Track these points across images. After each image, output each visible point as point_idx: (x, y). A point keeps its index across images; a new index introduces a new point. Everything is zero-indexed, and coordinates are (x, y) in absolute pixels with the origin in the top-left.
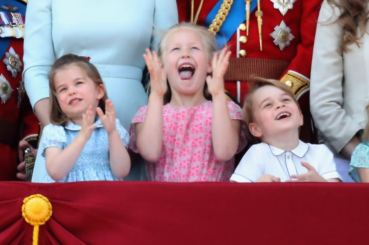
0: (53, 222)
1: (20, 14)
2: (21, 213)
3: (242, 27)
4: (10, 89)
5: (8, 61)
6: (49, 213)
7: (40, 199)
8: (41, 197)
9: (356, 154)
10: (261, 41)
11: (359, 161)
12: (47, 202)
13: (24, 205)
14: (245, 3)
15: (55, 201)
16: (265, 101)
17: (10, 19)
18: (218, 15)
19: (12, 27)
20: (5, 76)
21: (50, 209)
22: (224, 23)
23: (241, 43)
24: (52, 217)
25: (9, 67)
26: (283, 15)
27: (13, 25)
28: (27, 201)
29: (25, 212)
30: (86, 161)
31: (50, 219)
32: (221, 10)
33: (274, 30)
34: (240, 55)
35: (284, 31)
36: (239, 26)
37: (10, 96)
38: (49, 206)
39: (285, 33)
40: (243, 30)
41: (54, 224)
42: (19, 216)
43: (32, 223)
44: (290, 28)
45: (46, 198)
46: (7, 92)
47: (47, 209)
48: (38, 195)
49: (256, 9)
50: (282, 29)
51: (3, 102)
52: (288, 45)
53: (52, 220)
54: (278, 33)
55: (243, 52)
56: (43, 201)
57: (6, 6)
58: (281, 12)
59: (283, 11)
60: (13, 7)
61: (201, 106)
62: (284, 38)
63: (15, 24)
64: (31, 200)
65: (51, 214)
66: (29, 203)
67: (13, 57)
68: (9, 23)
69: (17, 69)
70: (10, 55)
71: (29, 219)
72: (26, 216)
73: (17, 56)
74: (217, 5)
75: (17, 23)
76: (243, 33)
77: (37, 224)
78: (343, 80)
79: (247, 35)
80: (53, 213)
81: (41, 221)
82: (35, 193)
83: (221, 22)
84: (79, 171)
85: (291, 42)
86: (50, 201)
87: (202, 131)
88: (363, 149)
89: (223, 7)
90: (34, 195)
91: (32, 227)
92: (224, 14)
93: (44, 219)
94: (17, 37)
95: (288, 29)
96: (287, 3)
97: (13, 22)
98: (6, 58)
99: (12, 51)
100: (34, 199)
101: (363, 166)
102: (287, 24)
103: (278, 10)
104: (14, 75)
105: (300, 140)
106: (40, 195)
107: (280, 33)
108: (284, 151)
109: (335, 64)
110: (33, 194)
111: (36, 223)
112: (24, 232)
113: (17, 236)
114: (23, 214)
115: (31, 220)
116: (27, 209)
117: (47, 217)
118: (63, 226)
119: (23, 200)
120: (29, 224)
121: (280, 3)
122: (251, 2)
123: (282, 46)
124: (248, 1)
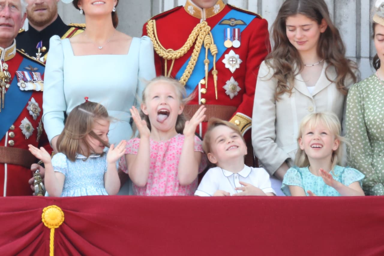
0: (66, 226)
1: (39, 73)
2: (41, 219)
3: (203, 82)
4: (32, 129)
5: (30, 108)
6: (62, 219)
7: (55, 209)
8: (56, 208)
9: (288, 175)
10: (216, 92)
11: (290, 181)
12: (61, 211)
13: (43, 213)
14: (204, 65)
15: (66, 210)
16: (219, 137)
17: (32, 77)
18: (184, 73)
19: (33, 83)
20: (28, 118)
21: (62, 216)
22: (189, 79)
23: (202, 94)
24: (64, 222)
25: (31, 113)
26: (233, 73)
27: (34, 81)
28: (46, 211)
29: (44, 218)
30: (88, 181)
31: (62, 224)
32: (187, 70)
34: (201, 102)
35: (233, 84)
36: (200, 81)
37: (32, 134)
38: (62, 214)
39: (234, 86)
40: (203, 84)
42: (40, 221)
43: (49, 227)
44: (238, 82)
45: (59, 208)
46: (29, 131)
47: (61, 217)
48: (54, 206)
49: (212, 69)
50: (231, 83)
51: (27, 138)
53: (64, 224)
54: (229, 86)
55: (203, 100)
56: (58, 210)
57: (29, 67)
58: (231, 71)
59: (233, 70)
60: (34, 68)
61: (173, 139)
63: (35, 80)
64: (49, 210)
65: (63, 220)
66: (47, 212)
67: (34, 105)
68: (31, 80)
69: (37, 114)
70: (32, 103)
71: (47, 224)
72: (45, 221)
73: (37, 104)
75: (37, 80)
76: (203, 86)
77: (53, 228)
78: (276, 121)
79: (206, 88)
80: (65, 219)
81: (56, 225)
83: (187, 79)
84: (83, 188)
85: (238, 92)
86: (63, 210)
87: (174, 159)
88: (293, 171)
89: (190, 63)
90: (51, 206)
91: (49, 230)
92: (189, 73)
93: (58, 224)
94: (37, 90)
95: (236, 83)
96: (235, 64)
97: (34, 79)
98: (28, 106)
99: (33, 100)
100: (51, 209)
101: (292, 184)
102: (236, 79)
103: (228, 69)
104: (35, 118)
105: (245, 165)
106: (55, 206)
107: (231, 86)
108: (232, 173)
109: (270, 110)
111: (52, 227)
112: (43, 233)
113: (38, 236)
114: (43, 220)
115: (49, 224)
116: (46, 216)
117: (61, 222)
118: (72, 228)
119: (43, 209)
120: (47, 228)
121: (230, 64)
122: (209, 64)
123: (232, 96)
124: (206, 63)
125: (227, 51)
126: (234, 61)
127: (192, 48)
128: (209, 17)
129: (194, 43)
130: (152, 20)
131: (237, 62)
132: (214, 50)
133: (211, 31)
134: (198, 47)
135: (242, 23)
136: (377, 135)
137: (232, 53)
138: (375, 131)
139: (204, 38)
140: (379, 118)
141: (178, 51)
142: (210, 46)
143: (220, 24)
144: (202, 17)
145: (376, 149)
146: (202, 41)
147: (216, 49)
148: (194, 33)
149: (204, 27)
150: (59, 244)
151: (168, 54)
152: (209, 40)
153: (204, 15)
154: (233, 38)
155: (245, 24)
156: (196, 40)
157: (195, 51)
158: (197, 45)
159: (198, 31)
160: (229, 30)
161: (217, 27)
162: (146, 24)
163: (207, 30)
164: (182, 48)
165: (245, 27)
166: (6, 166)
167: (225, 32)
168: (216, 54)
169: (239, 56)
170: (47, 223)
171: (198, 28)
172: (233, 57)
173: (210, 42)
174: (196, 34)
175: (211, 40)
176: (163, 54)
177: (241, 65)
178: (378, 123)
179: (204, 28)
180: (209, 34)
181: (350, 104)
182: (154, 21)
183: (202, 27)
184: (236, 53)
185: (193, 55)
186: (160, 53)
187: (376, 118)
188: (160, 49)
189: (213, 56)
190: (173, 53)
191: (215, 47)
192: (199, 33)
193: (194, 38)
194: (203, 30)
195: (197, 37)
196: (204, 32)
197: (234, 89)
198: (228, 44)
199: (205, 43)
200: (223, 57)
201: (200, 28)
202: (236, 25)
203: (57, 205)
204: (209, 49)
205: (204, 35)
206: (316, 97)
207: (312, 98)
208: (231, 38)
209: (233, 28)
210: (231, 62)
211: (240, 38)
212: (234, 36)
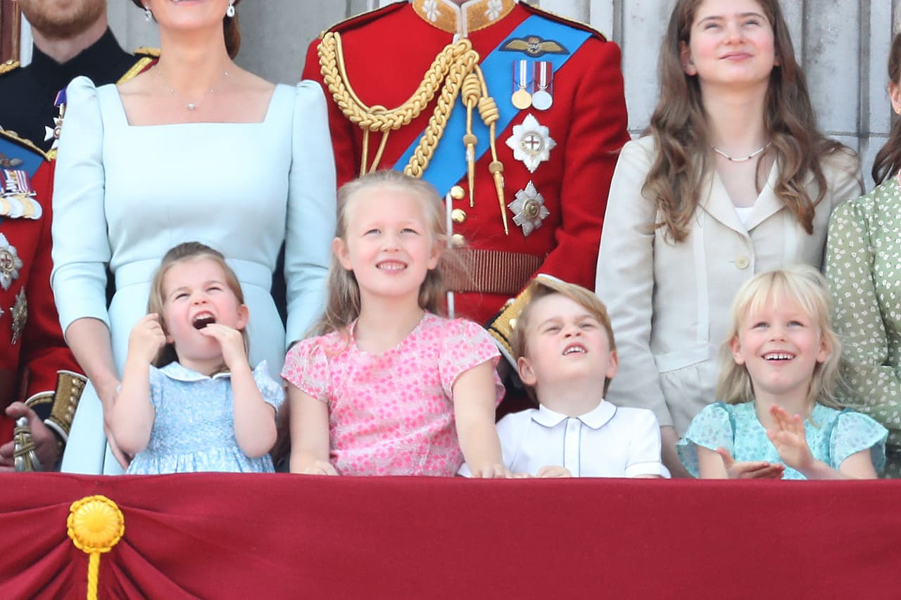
1: (22, 172)
2: (67, 529)
3: (457, 192)
6: (118, 531)
7: (103, 505)
8: (104, 502)
10: (504, 217)
12: (115, 510)
13: (71, 515)
14: (464, 148)
15: (129, 508)
18: (409, 166)
21: (119, 524)
23: (455, 223)
24: (124, 538)
26: (532, 172)
28: (77, 509)
29: (73, 528)
31: (119, 542)
32: (415, 157)
33: (516, 198)
34: (455, 247)
35: (533, 200)
36: (449, 190)
38: (119, 517)
39: (534, 205)
40: (457, 198)
41: (128, 551)
42: (64, 536)
43: (86, 550)
44: (543, 195)
45: (112, 503)
47: (116, 524)
48: (97, 497)
50: (528, 197)
52: (538, 227)
53: (125, 544)
54: (522, 203)
55: (459, 240)
56: (108, 508)
58: (528, 166)
59: (532, 165)
60: (11, 159)
62: (533, 214)
63: (10, 191)
64: (85, 507)
65: (122, 533)
66: (80, 511)
67: (4, 251)
69: (10, 273)
71: (81, 542)
72: (76, 535)
73: (12, 249)
75: (14, 190)
76: (458, 203)
77: (96, 552)
79: (466, 209)
80: (125, 530)
81: (104, 546)
82: (93, 494)
85: (543, 221)
86: (120, 508)
90: (91, 498)
91: (86, 557)
92: (420, 165)
93: (110, 542)
94: (14, 216)
95: (539, 198)
96: (538, 150)
99: (2, 240)
100: (90, 505)
103: (521, 162)
104: (5, 285)
106: (102, 497)
107: (527, 203)
110: (88, 496)
111: (94, 549)
112: (70, 567)
113: (57, 574)
114: (70, 533)
115: (86, 542)
116: (77, 522)
117: (115, 537)
118: (143, 555)
119: (70, 505)
120: (81, 551)
121: (525, 149)
123: (527, 228)
124: (470, 143)
125: (520, 117)
126: (537, 142)
127: (432, 104)
128: (475, 30)
129: (438, 93)
130: (331, 34)
131: (542, 145)
132: (489, 111)
133: (479, 63)
134: (447, 103)
135: (558, 49)
137: (530, 121)
138: (898, 317)
139: (463, 81)
141: (396, 111)
142: (478, 103)
143: (502, 49)
144: (458, 29)
146: (456, 88)
147: (495, 111)
148: (438, 69)
149: (463, 53)
150: (111, 592)
151: (372, 117)
152: (473, 86)
153: (462, 24)
154: (534, 86)
155: (564, 51)
156: (443, 84)
158: (443, 99)
159: (448, 63)
160: (523, 65)
161: (495, 55)
162: (318, 41)
163: (471, 60)
164: (408, 104)
165: (564, 58)
167: (514, 69)
168: (496, 121)
169: (549, 128)
170: (80, 539)
171: (448, 57)
172: (533, 134)
174: (443, 72)
175: (481, 86)
176: (360, 116)
177: (552, 152)
179: (463, 56)
180: (474, 71)
181: (836, 250)
182: (337, 34)
183: (459, 51)
184: (541, 123)
185: (433, 121)
186: (352, 115)
187: (897, 284)
188: (354, 104)
189: (488, 127)
190: (384, 115)
191: (493, 104)
192: (449, 68)
193: (438, 80)
194: (459, 62)
195: (445, 77)
196: (463, 67)
198: (521, 100)
199: (465, 93)
200: (509, 133)
201: (453, 56)
202: (542, 53)
203: (105, 496)
204: (476, 109)
205: (463, 73)
206: (756, 234)
207: (746, 235)
208: (529, 84)
209: (534, 60)
210: (529, 146)
211: (553, 88)
212: (537, 81)
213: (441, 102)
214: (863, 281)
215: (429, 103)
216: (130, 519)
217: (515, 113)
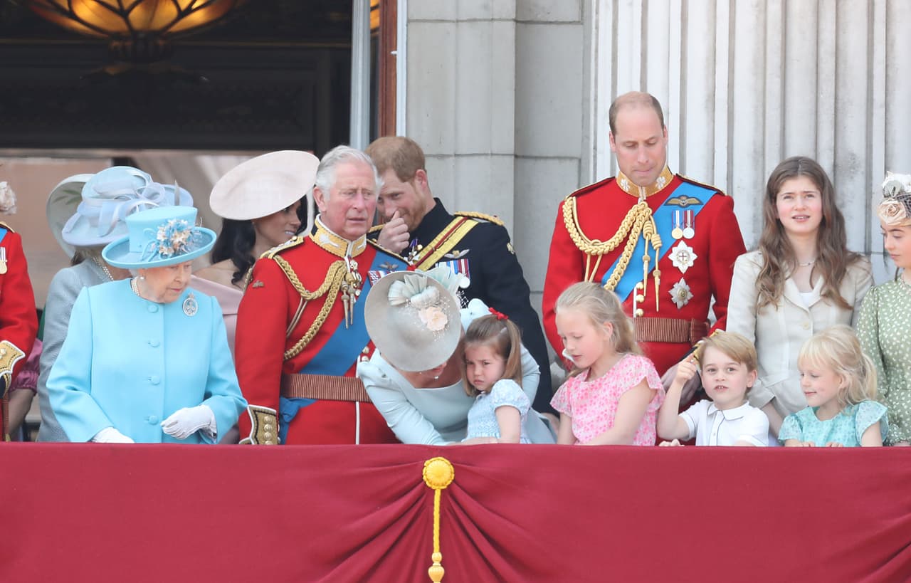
0: (455, 486)
2: (423, 476)
3: (640, 286)
6: (451, 477)
7: (442, 462)
8: (443, 460)
10: (657, 301)
12: (449, 465)
13: (425, 468)
14: (643, 263)
15: (457, 465)
18: (613, 274)
21: (451, 473)
23: (638, 303)
24: (454, 481)
26: (683, 273)
28: (428, 465)
29: (426, 475)
31: (451, 483)
32: (616, 268)
33: (673, 287)
34: (638, 316)
35: (684, 289)
36: (636, 285)
38: (451, 469)
39: (684, 291)
40: (640, 289)
42: (421, 480)
43: (433, 487)
44: (690, 286)
45: (447, 461)
48: (439, 458)
49: (654, 269)
52: (686, 304)
53: (455, 484)
54: (677, 291)
55: (640, 312)
56: (445, 464)
58: (681, 270)
59: (683, 269)
64: (432, 464)
65: (453, 478)
66: (430, 466)
71: (430, 483)
72: (427, 479)
74: (614, 265)
76: (640, 292)
77: (439, 488)
79: (645, 292)
80: (455, 477)
81: (443, 485)
82: (437, 456)
83: (616, 282)
85: (689, 301)
86: (452, 464)
89: (621, 261)
90: (436, 458)
91: (433, 491)
92: (619, 273)
93: (446, 483)
95: (687, 288)
96: (687, 260)
100: (435, 462)
102: (687, 282)
103: (677, 268)
107: (679, 291)
110: (434, 457)
111: (437, 487)
112: (425, 496)
113: (417, 501)
114: (424, 478)
115: (433, 483)
116: (428, 472)
117: (449, 480)
118: (464, 490)
119: (425, 463)
120: (430, 488)
121: (679, 260)
122: (649, 262)
123: (680, 305)
124: (646, 260)
125: (676, 243)
126: (686, 256)
127: (626, 239)
128: (650, 195)
129: (629, 233)
130: (571, 198)
131: (689, 258)
132: (657, 241)
133: (652, 215)
134: (634, 238)
135: (698, 202)
136: (894, 360)
137: (682, 244)
138: (891, 354)
140: (897, 336)
141: (606, 243)
142: (651, 237)
143: (666, 204)
144: (641, 195)
145: (893, 379)
146: (639, 230)
147: (660, 241)
148: (629, 219)
150: (447, 511)
151: (592, 247)
152: (650, 227)
153: (642, 194)
154: (684, 225)
155: (701, 203)
156: (632, 228)
157: (629, 243)
158: (632, 236)
159: (635, 215)
160: (678, 213)
161: (662, 208)
162: (563, 203)
163: (648, 213)
164: (612, 240)
165: (700, 208)
166: (357, 404)
167: (672, 216)
168: (660, 247)
169: (694, 249)
170: (430, 481)
171: (635, 212)
172: (683, 252)
173: (652, 232)
174: (632, 220)
175: (653, 228)
176: (585, 246)
177: (695, 261)
178: (894, 343)
179: (643, 211)
180: (650, 219)
182: (574, 198)
183: (641, 210)
184: (688, 245)
185: (626, 249)
186: (581, 246)
187: (891, 335)
188: (582, 239)
189: (656, 250)
190: (599, 245)
191: (659, 238)
192: (636, 218)
193: (629, 225)
194: (641, 215)
195: (633, 223)
196: (643, 217)
197: (683, 296)
198: (677, 233)
199: (644, 233)
200: (670, 251)
201: (638, 211)
202: (689, 205)
203: (444, 457)
204: (650, 241)
205: (643, 221)
206: (813, 309)
207: (808, 310)
208: (681, 224)
209: (683, 210)
210: (681, 258)
211: (695, 225)
212: (686, 222)
213: (631, 238)
214: (875, 348)
215: (624, 239)
216: (457, 470)
217: (674, 241)
